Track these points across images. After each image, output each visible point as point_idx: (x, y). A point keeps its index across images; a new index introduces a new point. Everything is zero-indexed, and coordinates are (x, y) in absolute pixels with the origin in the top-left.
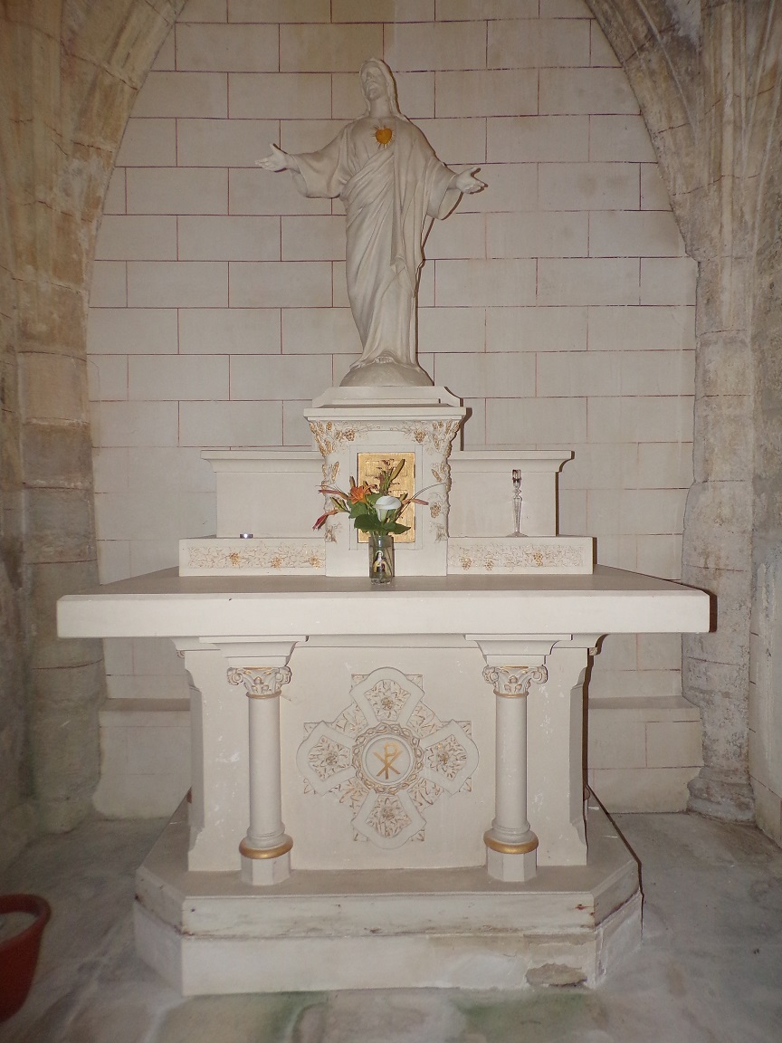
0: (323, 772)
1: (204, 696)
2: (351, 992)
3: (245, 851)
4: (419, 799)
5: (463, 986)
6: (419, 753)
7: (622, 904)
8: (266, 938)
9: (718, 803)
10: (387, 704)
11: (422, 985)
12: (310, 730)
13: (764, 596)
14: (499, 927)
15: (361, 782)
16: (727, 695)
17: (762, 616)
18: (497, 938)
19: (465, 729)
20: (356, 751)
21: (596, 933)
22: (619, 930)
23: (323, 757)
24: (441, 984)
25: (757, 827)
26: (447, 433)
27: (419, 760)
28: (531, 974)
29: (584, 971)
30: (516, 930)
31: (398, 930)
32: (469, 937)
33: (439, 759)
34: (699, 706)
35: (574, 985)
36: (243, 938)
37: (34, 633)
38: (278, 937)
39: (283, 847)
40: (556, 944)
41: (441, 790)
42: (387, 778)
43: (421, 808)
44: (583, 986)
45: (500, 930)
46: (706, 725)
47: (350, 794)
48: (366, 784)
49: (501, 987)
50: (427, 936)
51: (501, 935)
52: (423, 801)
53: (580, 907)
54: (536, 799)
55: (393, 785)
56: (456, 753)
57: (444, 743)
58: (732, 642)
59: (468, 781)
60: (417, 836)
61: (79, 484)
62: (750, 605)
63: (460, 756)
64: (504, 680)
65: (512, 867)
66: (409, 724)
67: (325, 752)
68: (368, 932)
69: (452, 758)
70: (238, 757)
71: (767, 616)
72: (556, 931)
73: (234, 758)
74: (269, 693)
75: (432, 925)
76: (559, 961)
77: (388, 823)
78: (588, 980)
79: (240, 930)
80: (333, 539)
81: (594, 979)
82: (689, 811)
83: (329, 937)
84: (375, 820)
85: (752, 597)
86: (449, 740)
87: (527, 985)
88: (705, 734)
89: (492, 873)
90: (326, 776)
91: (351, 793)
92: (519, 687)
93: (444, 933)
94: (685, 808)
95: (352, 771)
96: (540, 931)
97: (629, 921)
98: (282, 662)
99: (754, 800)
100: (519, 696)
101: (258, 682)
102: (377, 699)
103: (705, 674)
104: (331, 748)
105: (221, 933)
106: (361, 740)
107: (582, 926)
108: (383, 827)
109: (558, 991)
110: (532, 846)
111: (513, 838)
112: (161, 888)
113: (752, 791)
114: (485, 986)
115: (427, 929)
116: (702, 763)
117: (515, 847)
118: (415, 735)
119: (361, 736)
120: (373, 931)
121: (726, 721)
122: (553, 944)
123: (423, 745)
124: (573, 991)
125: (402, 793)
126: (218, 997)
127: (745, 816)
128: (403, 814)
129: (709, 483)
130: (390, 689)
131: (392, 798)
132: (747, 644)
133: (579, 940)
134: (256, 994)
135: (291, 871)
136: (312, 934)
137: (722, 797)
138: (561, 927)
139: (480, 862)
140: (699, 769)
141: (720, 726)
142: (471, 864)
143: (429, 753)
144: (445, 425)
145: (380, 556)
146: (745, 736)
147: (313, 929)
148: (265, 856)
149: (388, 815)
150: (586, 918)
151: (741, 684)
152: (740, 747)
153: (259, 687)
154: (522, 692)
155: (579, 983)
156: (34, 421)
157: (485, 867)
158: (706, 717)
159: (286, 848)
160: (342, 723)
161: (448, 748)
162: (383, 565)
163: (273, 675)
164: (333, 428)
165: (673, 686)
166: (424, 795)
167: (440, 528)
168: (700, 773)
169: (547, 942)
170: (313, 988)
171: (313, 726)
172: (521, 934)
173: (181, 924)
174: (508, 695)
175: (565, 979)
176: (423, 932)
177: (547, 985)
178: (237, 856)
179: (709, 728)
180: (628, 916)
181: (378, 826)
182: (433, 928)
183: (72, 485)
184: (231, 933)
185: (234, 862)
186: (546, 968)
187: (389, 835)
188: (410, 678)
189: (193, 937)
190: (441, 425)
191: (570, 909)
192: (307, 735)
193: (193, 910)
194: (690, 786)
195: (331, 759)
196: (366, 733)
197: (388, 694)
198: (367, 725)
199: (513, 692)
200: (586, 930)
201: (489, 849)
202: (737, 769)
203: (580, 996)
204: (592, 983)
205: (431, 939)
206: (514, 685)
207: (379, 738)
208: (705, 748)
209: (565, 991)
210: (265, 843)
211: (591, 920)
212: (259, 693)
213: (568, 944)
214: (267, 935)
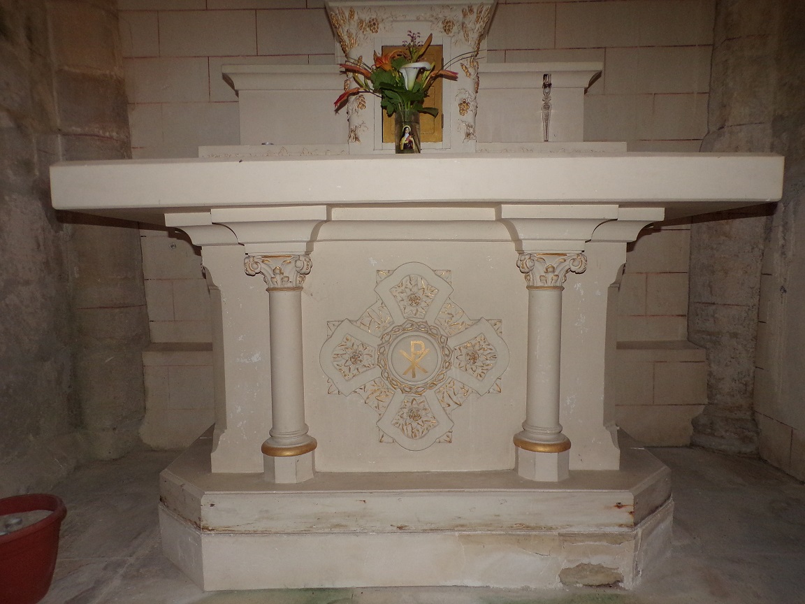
0: (347, 372)
1: (223, 294)
2: (376, 589)
3: (267, 450)
4: (447, 400)
5: (493, 585)
6: (447, 352)
7: (657, 508)
8: (288, 534)
9: (722, 437)
10: (414, 300)
11: (449, 583)
12: (333, 328)
13: (780, 235)
14: (532, 525)
15: (386, 382)
16: (735, 335)
17: (777, 256)
18: (529, 536)
19: (496, 327)
20: (382, 350)
21: (635, 532)
22: (655, 532)
23: (347, 357)
24: (469, 582)
25: (760, 459)
26: (477, 22)
27: (447, 359)
28: (565, 573)
29: (620, 571)
30: (551, 528)
31: (425, 528)
32: (500, 535)
33: (469, 357)
34: (706, 348)
35: (609, 586)
36: (265, 533)
37: (77, 276)
38: (299, 533)
39: (307, 446)
40: (592, 543)
41: (470, 391)
42: (414, 376)
43: (448, 409)
44: (618, 587)
45: (533, 529)
46: (712, 365)
47: (375, 394)
48: (391, 383)
49: (533, 586)
50: (457, 534)
51: (534, 533)
52: (451, 402)
53: (619, 506)
54: (568, 401)
55: (420, 384)
56: (486, 353)
57: (473, 342)
58: (743, 284)
59: (498, 381)
60: (445, 437)
61: (114, 134)
62: (762, 247)
63: (489, 356)
64: (539, 269)
65: (545, 466)
66: (437, 321)
67: (349, 351)
68: (395, 528)
69: (482, 358)
70: (259, 356)
71: (783, 253)
72: (592, 530)
73: (255, 359)
74: (289, 285)
75: (462, 522)
76: (595, 560)
77: (414, 424)
78: (625, 582)
79: (260, 526)
80: (357, 138)
81: (630, 580)
82: (692, 445)
83: (354, 533)
84: (401, 421)
85: (766, 239)
86: (478, 339)
87: (561, 585)
88: (710, 374)
89: (523, 473)
90: (351, 375)
91: (377, 394)
92: (555, 278)
93: (475, 530)
94: (689, 443)
95: (377, 371)
96: (575, 530)
97: (662, 526)
98: (302, 248)
99: (758, 433)
100: (555, 287)
101: (278, 271)
102: (404, 295)
103: (713, 316)
104: (355, 347)
105: (242, 529)
106: (387, 338)
107: (621, 526)
108: (410, 428)
109: (593, 591)
110: (565, 446)
111: (544, 437)
112: (181, 486)
113: (756, 424)
114: (516, 585)
115: (457, 527)
116: (706, 401)
117: (549, 445)
118: (442, 333)
119: (387, 334)
120: (400, 528)
121: (732, 360)
122: (589, 543)
123: (452, 343)
124: (609, 591)
125: (429, 394)
126: (240, 592)
127: (748, 449)
128: (430, 415)
129: (726, 129)
130: (417, 285)
131: (419, 399)
132: (758, 286)
133: (616, 539)
134: (280, 590)
135: (315, 473)
136: (336, 530)
137: (726, 431)
138: (597, 526)
139: (510, 465)
140: (703, 407)
141: (726, 365)
142: (500, 467)
143: (457, 353)
144: (475, 10)
145: (407, 131)
146: (751, 374)
147: (338, 526)
148: (288, 453)
149: (414, 416)
150: (624, 517)
151: (749, 324)
152: (746, 385)
153: (278, 278)
154: (558, 284)
155: (615, 584)
156: (66, 68)
157: (515, 470)
158: (711, 357)
159: (310, 447)
160: (367, 321)
161: (477, 347)
162: (410, 142)
163: (293, 264)
164: (356, 17)
165: (679, 330)
166: (452, 395)
167: (469, 126)
168: (704, 410)
169: (582, 541)
170: (338, 585)
171: (337, 323)
172: (555, 533)
173: (200, 519)
174: (544, 287)
175: (600, 579)
176: (452, 529)
177: (581, 585)
178: (260, 457)
179: (714, 367)
180: (662, 520)
181: (405, 428)
182: (462, 526)
183: (107, 134)
184: (250, 528)
185: (256, 463)
186: (581, 567)
187: (415, 436)
188: (438, 273)
189: (212, 532)
190: (471, 11)
191: (608, 508)
192: (330, 333)
193: (212, 505)
194: (695, 423)
195: (355, 358)
196: (392, 330)
197: (415, 290)
198: (393, 323)
199: (549, 284)
200: (625, 530)
201: (520, 449)
202: (741, 406)
203: (617, 596)
204: (628, 584)
205: (461, 536)
206: (550, 276)
207: (405, 335)
208: (709, 386)
209: (601, 591)
210: (288, 441)
211: (630, 519)
212: (279, 285)
213: (605, 543)
214: (289, 531)
